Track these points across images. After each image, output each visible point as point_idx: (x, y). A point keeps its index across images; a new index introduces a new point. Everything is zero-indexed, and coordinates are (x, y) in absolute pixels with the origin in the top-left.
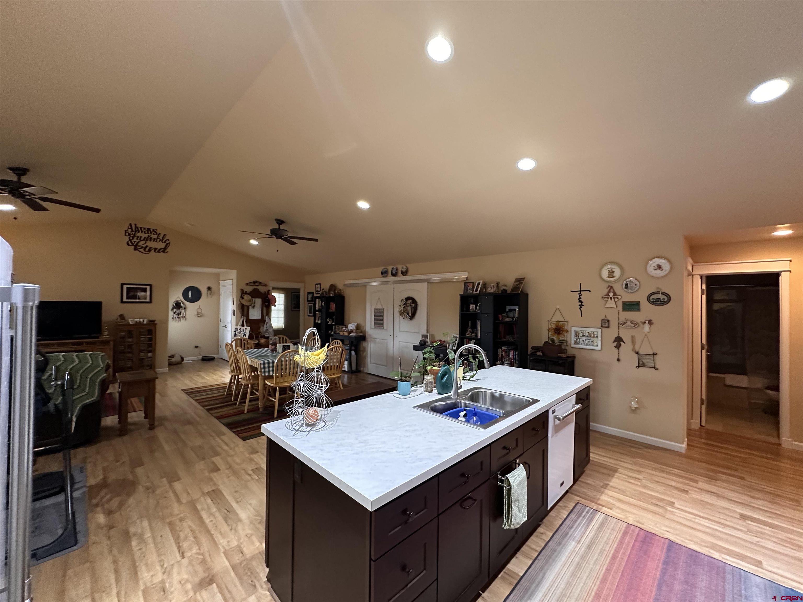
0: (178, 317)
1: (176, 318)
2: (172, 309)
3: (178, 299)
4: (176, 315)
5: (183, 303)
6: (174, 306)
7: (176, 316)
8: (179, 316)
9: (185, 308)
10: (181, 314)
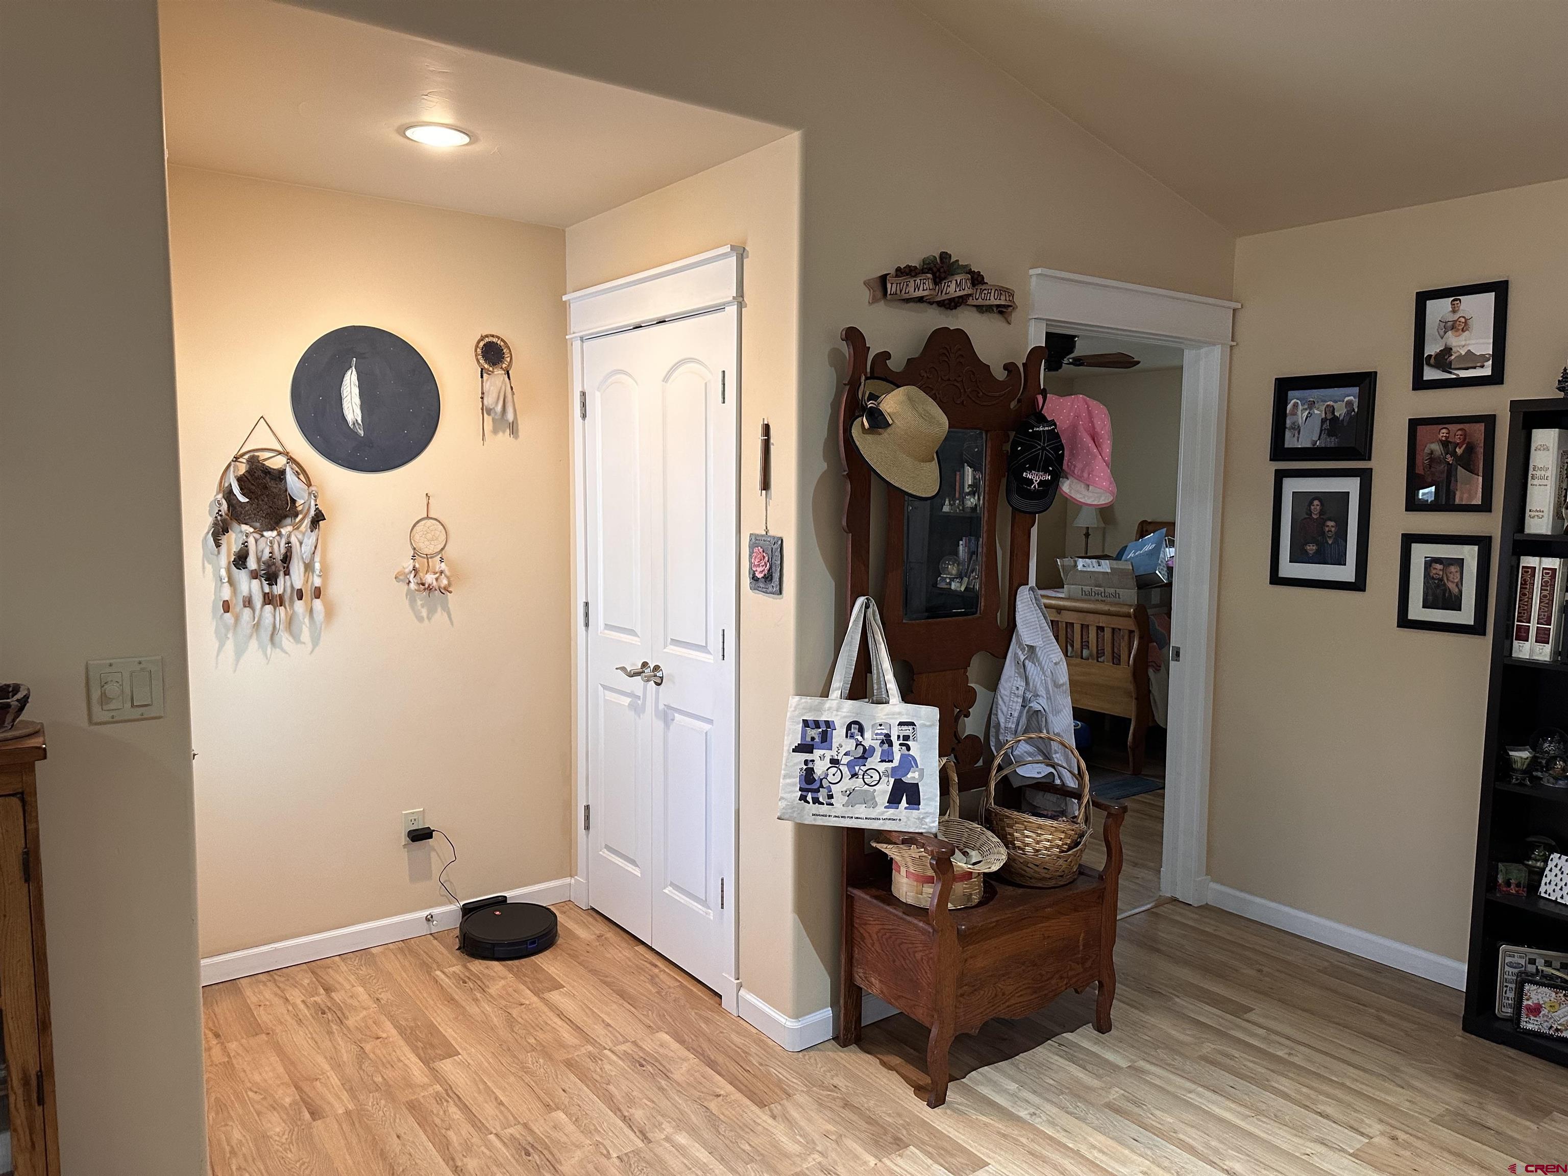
0: (268, 599)
1: (258, 601)
2: (220, 530)
3: (262, 440)
4: (254, 575)
5: (301, 471)
6: (229, 495)
7: (256, 588)
8: (278, 589)
9: (318, 518)
10: (287, 573)
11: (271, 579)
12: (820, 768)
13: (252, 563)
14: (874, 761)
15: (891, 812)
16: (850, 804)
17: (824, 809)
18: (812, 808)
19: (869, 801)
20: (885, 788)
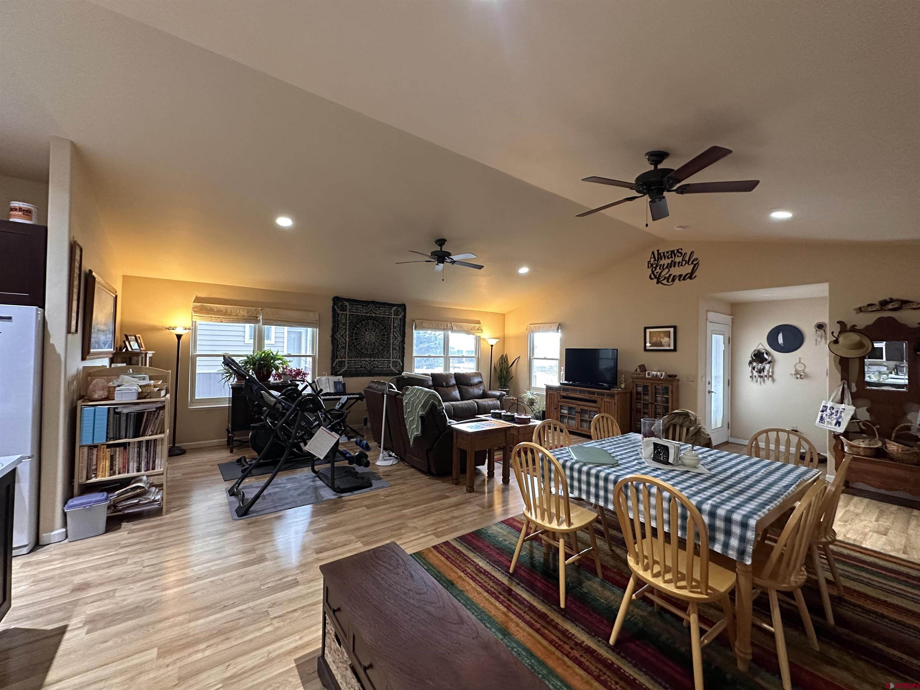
0: (760, 376)
1: (757, 376)
2: (750, 363)
3: (760, 347)
4: (757, 372)
5: (768, 354)
6: (752, 357)
7: (757, 374)
9: (771, 362)
10: (764, 372)
11: (760, 372)
12: (824, 416)
13: (756, 369)
14: (834, 416)
15: (835, 427)
16: (827, 424)
17: (822, 424)
18: (821, 424)
19: (831, 424)
20: (835, 422)
